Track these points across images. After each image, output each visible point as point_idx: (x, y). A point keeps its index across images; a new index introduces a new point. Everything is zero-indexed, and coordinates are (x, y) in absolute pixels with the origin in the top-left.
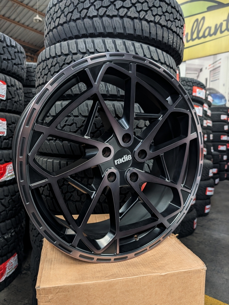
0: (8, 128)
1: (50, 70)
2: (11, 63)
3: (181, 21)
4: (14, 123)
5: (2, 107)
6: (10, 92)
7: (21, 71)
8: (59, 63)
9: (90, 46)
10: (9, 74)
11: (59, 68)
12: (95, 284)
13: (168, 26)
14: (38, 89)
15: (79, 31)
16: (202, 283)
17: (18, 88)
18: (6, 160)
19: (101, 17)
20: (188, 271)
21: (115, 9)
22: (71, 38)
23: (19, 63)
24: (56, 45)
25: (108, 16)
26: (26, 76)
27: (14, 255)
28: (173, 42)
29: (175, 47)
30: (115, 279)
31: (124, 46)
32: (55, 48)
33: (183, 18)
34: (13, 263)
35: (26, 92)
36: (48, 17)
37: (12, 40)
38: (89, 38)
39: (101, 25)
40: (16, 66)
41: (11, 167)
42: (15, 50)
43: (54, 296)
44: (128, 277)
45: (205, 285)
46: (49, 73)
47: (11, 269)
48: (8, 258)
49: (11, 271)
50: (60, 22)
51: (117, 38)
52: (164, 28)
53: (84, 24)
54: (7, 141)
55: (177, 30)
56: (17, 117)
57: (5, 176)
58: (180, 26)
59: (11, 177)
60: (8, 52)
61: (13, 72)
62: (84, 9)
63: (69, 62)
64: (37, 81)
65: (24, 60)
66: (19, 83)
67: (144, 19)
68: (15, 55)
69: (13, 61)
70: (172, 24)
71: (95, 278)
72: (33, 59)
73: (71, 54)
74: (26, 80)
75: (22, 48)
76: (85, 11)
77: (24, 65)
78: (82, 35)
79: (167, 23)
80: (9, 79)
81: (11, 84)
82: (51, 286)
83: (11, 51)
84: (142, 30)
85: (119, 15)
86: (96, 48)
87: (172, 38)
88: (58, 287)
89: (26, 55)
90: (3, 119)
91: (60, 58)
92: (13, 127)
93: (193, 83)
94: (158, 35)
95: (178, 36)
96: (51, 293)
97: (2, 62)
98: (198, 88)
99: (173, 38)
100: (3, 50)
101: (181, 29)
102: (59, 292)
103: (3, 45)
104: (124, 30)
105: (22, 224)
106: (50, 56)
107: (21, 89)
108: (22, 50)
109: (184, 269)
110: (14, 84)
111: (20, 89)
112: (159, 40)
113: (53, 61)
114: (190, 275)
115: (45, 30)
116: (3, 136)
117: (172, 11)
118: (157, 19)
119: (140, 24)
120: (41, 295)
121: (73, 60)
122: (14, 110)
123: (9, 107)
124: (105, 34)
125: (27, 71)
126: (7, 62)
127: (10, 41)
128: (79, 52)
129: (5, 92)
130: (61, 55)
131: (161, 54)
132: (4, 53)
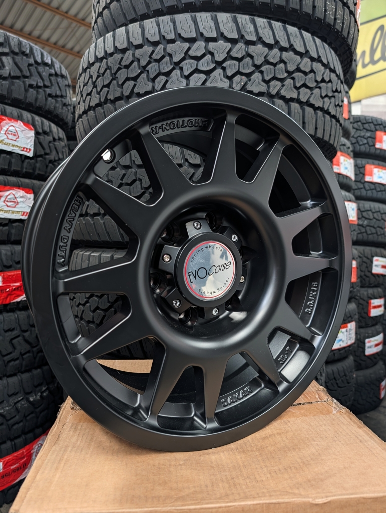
1: (95, 84)
5: (26, 169)
6: (40, 143)
7: (62, 108)
8: (111, 67)
9: (168, 29)
10: (40, 112)
15: (148, 6)
17: (56, 137)
23: (58, 93)
27: (47, 431)
28: (335, 19)
29: (340, 30)
31: (234, 24)
32: (104, 42)
37: (46, 54)
38: (166, 16)
40: (53, 98)
42: (50, 70)
46: (95, 90)
48: (36, 437)
60: (37, 74)
61: (47, 108)
63: (128, 63)
64: (77, 110)
65: (67, 89)
66: (58, 129)
68: (50, 80)
69: (46, 89)
73: (133, 48)
75: (63, 68)
77: (67, 99)
78: (154, 11)
80: (40, 121)
81: (43, 130)
83: (43, 72)
86: (179, 32)
90: (27, 190)
91: (112, 58)
94: (304, 3)
95: (345, 8)
97: (26, 91)
98: (385, 135)
99: (336, 9)
100: (29, 70)
103: (29, 61)
107: (62, 141)
108: (64, 71)
110: (48, 131)
115: (92, 18)
121: (136, 59)
123: (39, 169)
126: (35, 92)
127: (42, 55)
128: (147, 41)
129: (33, 143)
130: (114, 52)
131: (310, 41)
132: (31, 75)
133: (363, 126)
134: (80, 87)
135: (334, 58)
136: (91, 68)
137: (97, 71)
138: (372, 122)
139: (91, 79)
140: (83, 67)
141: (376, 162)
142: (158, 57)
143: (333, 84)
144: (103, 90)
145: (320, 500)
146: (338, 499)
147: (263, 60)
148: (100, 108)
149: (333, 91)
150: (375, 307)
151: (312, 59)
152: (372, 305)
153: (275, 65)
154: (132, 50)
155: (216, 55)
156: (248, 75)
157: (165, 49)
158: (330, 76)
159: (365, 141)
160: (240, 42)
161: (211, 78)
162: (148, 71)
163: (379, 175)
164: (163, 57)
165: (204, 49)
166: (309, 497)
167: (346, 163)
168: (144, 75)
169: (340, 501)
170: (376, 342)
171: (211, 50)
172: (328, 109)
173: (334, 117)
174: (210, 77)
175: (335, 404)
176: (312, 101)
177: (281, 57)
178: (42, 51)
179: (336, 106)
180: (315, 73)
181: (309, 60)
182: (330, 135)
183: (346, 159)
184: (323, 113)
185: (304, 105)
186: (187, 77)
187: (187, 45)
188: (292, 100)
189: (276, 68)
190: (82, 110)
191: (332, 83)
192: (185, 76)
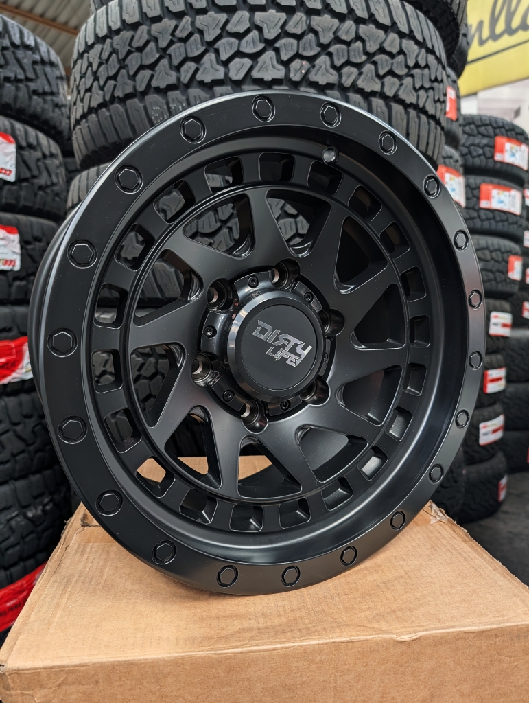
0: (24, 251)
1: (97, 75)
2: (26, 88)
4: (37, 239)
5: (6, 198)
6: (25, 162)
7: (53, 111)
8: (117, 50)
10: (23, 117)
11: (118, 66)
17: (47, 153)
18: (22, 330)
23: (47, 89)
24: (110, 4)
37: (27, 31)
42: (35, 56)
54: (23, 283)
56: (46, 225)
57: (22, 368)
60: (14, 61)
61: (31, 110)
66: (48, 142)
68: (35, 70)
69: (30, 84)
77: (59, 96)
80: (22, 130)
81: (27, 143)
83: (23, 58)
88: (62, 669)
90: (9, 229)
91: (119, 37)
92: (38, 248)
93: (494, 128)
96: (42, 686)
97: (1, 86)
98: (508, 141)
100: (4, 56)
103: (2, 43)
107: (55, 158)
108: (55, 56)
116: (12, 271)
120: (10, 690)
121: (152, 38)
123: (25, 199)
126: (13, 88)
127: (21, 33)
128: (167, 12)
129: (13, 162)
130: (122, 28)
131: (398, 7)
132: (7, 63)
133: (477, 130)
134: (75, 81)
135: (433, 33)
136: (91, 52)
137: (98, 55)
138: (491, 124)
139: (90, 68)
140: (78, 51)
141: (496, 180)
142: (184, 35)
143: (431, 70)
144: (108, 84)
145: (407, 636)
146: (430, 634)
147: (332, 36)
148: (104, 110)
149: (431, 80)
150: (493, 380)
151: (402, 35)
152: (489, 378)
153: (348, 44)
154: (146, 25)
155: (265, 31)
156: (311, 59)
157: (193, 23)
158: (427, 58)
159: (480, 151)
160: (299, 11)
161: (259, 64)
162: (170, 55)
163: (499, 198)
164: (190, 35)
165: (248, 22)
166: (393, 634)
167: (453, 182)
168: (165, 62)
169: (434, 637)
170: (494, 427)
171: (258, 23)
172: (424, 107)
173: (433, 117)
174: (257, 62)
175: (435, 511)
176: (402, 95)
177: (357, 33)
178: (22, 27)
179: (435, 102)
180: (405, 54)
181: (396, 36)
182: (428, 144)
183: (453, 177)
184: (418, 113)
185: (390, 101)
186: (226, 64)
187: (223, 17)
188: (373, 94)
189: (350, 48)
190: (80, 112)
191: (429, 68)
192: (222, 61)
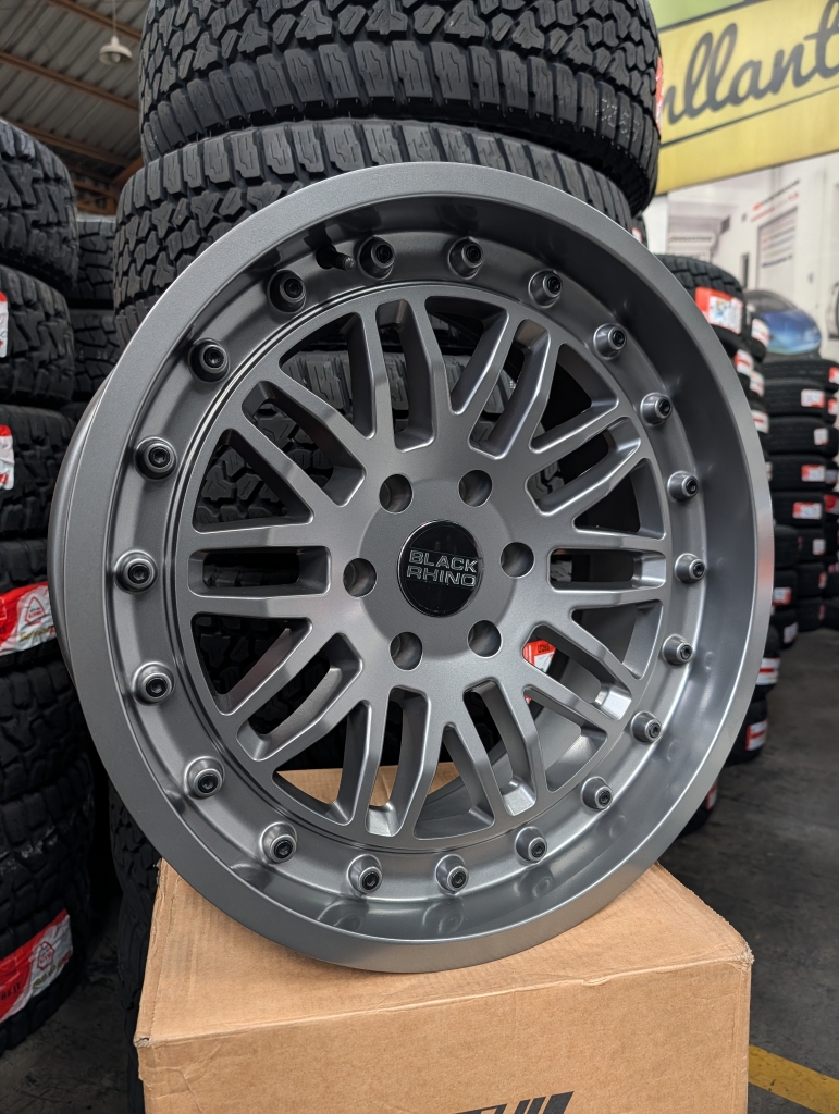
0: (19, 459)
1: (164, 244)
2: (22, 218)
3: (644, 46)
4: (39, 441)
6: (20, 327)
7: (60, 249)
8: (197, 215)
9: (310, 151)
10: (17, 260)
11: (198, 237)
12: (349, 1022)
13: (596, 68)
14: (124, 314)
15: (266, 96)
16: (738, 1013)
17: (52, 312)
18: (15, 578)
19: (348, 40)
20: (686, 969)
21: (398, 9)
22: (238, 124)
23: (53, 218)
24: (185, 149)
25: (374, 36)
26: (80, 268)
27: (58, 917)
28: (618, 128)
29: (626, 146)
30: (421, 1004)
31: (436, 148)
32: (181, 163)
33: (652, 35)
34: (54, 947)
35: (82, 326)
36: (152, 48)
37: (23, 135)
38: (305, 121)
39: (348, 72)
40: (41, 230)
41: (34, 601)
42: (35, 170)
43: (203, 1070)
44: (467, 994)
45: (748, 1019)
46: (162, 255)
47: (49, 968)
48: (37, 930)
49: (50, 974)
50: (196, 65)
51: (409, 119)
52: (582, 73)
53: (284, 67)
54: (18, 507)
55: (631, 80)
56: (49, 417)
57: (15, 635)
58: (642, 67)
59: (38, 637)
60: (8, 181)
61: (30, 252)
62: (281, 11)
63: (232, 211)
64: (120, 285)
65: (69, 206)
66: (52, 294)
67: (508, 42)
68: (35, 190)
69: (28, 212)
70: (613, 60)
71: (347, 1002)
72: (104, 203)
73: (241, 183)
74: (80, 280)
75: (59, 163)
76: (289, 20)
77: (68, 226)
78: (280, 108)
79: (595, 58)
80: (17, 279)
81: (24, 299)
82: (192, 1035)
83: (20, 176)
84: (502, 85)
85: (415, 32)
86: (332, 159)
87: (615, 113)
88: (216, 1039)
89: (76, 187)
91: (200, 197)
92: (38, 454)
93: (694, 275)
94: (561, 103)
95: (635, 105)
96: (192, 1060)
98: (714, 295)
99: (619, 110)
101: (646, 77)
102: (220, 1056)
104: (433, 87)
105: (84, 808)
106: (164, 190)
107: (61, 317)
108: (62, 169)
109: (673, 963)
110: (35, 300)
111: (58, 314)
112: (565, 121)
113: (174, 211)
114: (694, 984)
115: (143, 95)
116: (2, 489)
117: (610, 10)
118: (557, 40)
119: (492, 61)
120: (154, 1067)
121: (248, 206)
122: (39, 395)
123: (20, 382)
124: (364, 105)
125: (81, 248)
126: (5, 219)
127: (17, 139)
128: (269, 172)
129: (4, 328)
130: (204, 186)
131: (573, 173)
136: (155, 211)
137: (167, 218)
138: (688, 270)
154: (239, 187)
166: (581, 979)
